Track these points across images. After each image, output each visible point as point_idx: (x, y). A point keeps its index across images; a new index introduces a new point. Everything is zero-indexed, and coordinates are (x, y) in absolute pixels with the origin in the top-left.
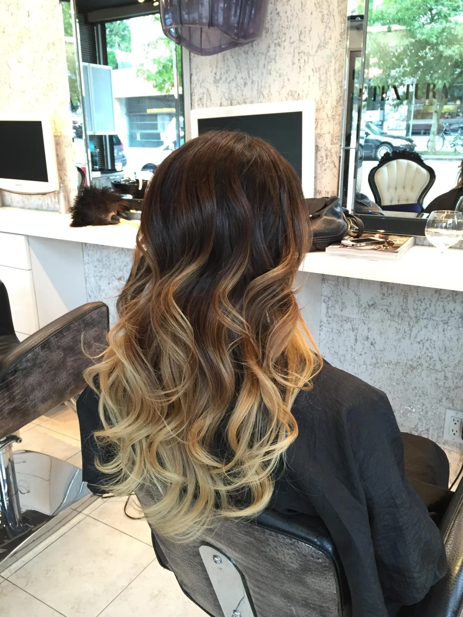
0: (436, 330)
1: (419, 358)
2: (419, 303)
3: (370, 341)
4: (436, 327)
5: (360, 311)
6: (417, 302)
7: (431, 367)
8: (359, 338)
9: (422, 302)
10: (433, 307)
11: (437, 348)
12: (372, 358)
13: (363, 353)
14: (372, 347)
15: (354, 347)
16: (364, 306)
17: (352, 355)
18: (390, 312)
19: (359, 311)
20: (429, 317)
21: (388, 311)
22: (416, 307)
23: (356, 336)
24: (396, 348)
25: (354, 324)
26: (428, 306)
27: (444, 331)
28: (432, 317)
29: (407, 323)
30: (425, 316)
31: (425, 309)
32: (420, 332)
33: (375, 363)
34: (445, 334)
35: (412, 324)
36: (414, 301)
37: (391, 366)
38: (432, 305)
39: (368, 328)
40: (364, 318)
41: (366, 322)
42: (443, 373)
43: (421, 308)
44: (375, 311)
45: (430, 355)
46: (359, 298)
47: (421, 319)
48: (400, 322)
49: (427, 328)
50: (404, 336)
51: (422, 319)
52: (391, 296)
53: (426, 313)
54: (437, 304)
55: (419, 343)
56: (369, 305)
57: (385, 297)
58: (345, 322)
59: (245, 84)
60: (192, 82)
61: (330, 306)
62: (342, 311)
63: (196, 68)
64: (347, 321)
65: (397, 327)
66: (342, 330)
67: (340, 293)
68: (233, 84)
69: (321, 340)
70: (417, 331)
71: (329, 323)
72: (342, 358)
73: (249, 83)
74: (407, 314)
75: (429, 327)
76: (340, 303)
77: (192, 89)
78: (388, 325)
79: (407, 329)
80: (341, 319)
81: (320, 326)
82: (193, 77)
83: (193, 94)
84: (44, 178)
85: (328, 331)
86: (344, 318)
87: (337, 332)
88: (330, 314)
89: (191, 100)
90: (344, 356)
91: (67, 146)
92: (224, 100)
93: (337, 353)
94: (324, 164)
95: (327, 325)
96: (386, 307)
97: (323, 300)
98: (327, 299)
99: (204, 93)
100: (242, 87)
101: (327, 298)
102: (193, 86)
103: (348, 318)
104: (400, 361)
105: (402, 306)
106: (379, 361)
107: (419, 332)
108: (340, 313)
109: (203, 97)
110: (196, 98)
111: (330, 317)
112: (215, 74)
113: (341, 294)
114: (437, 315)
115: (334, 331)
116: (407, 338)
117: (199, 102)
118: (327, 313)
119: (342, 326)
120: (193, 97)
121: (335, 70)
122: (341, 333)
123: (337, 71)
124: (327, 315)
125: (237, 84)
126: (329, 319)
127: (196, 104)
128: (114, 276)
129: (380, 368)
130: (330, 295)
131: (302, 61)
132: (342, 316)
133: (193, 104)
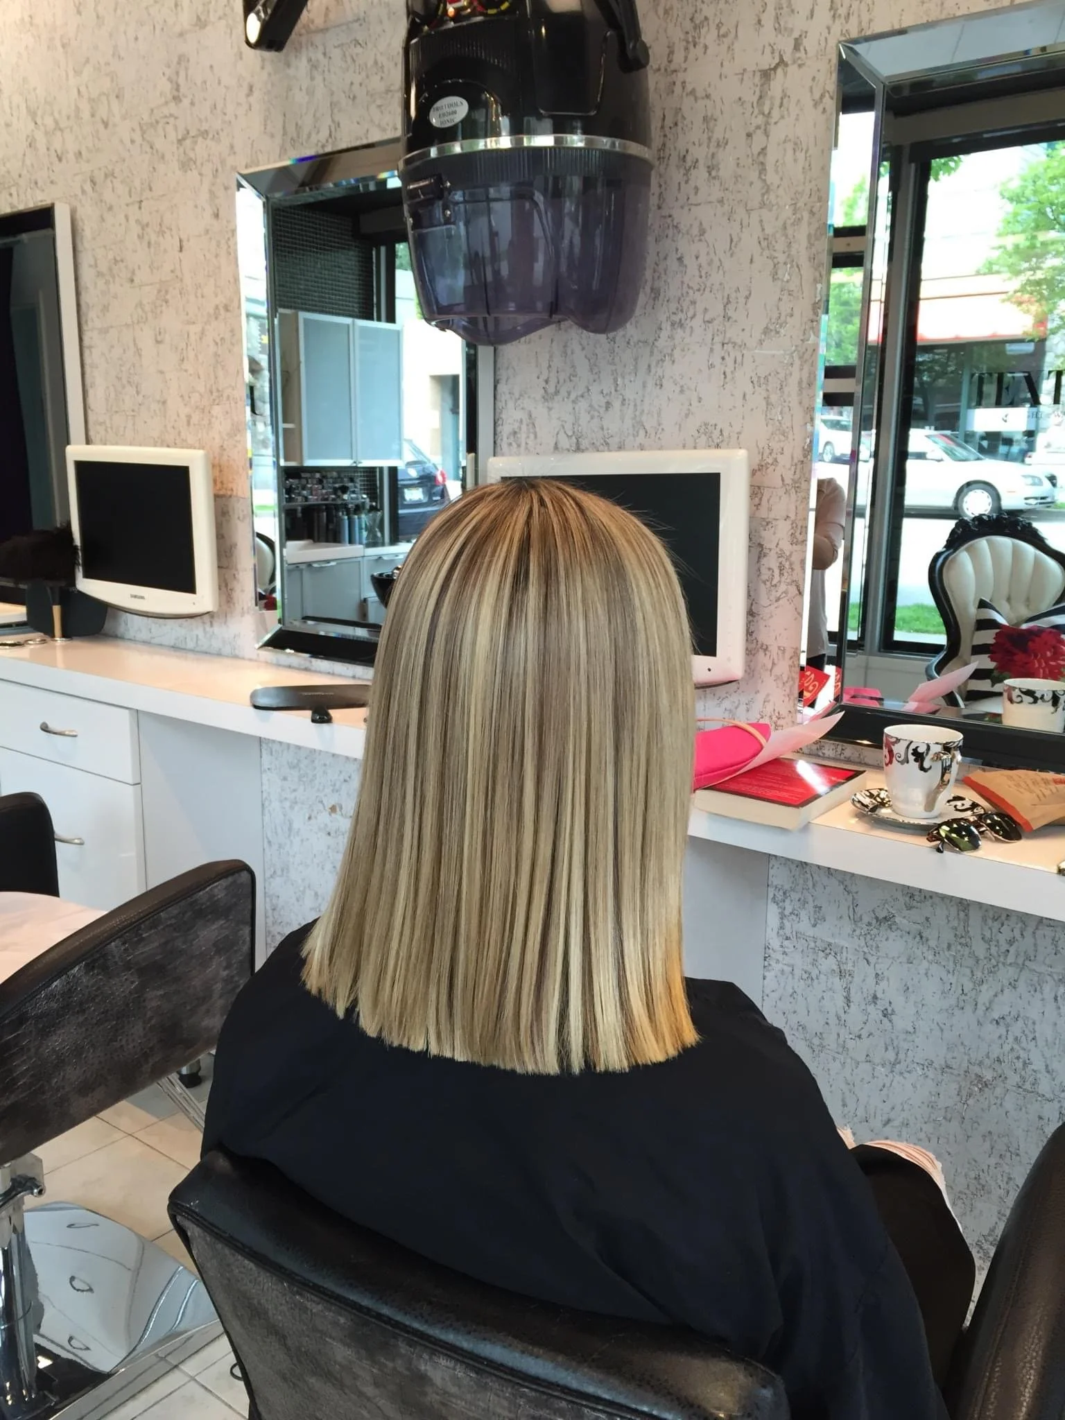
0: (1038, 995)
1: (999, 1060)
2: (996, 925)
3: (881, 1005)
4: (1038, 988)
5: (858, 932)
6: (990, 922)
7: (1028, 1086)
8: (856, 997)
9: (1003, 925)
10: (1029, 939)
11: (1041, 1042)
12: (886, 1049)
13: (864, 1033)
14: (885, 1020)
15: (843, 1017)
16: (866, 919)
17: (838, 1035)
18: (927, 940)
19: (854, 931)
20: (1020, 961)
21: (921, 937)
22: (988, 935)
23: (847, 989)
24: (942, 1030)
25: (844, 961)
26: (1017, 933)
27: (1056, 999)
28: (1027, 963)
29: (968, 971)
30: (1010, 959)
31: (1011, 942)
32: (1000, 995)
33: (892, 1060)
34: (1059, 1008)
35: (978, 974)
36: (984, 920)
37: (931, 1074)
38: (1028, 933)
39: (877, 975)
40: (866, 950)
41: (872, 960)
42: (1056, 1105)
43: (1002, 938)
44: (892, 935)
45: (1023, 1055)
46: (853, 899)
47: (1000, 965)
48: (951, 966)
49: (1015, 988)
50: (962, 1004)
51: (1004, 964)
52: (929, 903)
53: (1012, 950)
54: (1039, 933)
55: (997, 1023)
56: (877, 918)
57: (915, 903)
58: (821, 954)
59: (608, 405)
60: (498, 397)
61: (787, 913)
62: (814, 926)
63: (508, 368)
64: (828, 951)
65: (945, 978)
66: (815, 973)
67: (810, 884)
68: (583, 405)
69: (767, 991)
70: (992, 993)
71: (785, 953)
72: (816, 1041)
73: (617, 404)
74: (967, 950)
75: (1022, 985)
76: (810, 906)
77: (498, 410)
78: (922, 972)
79: (968, 986)
80: (812, 945)
81: (765, 959)
82: (499, 387)
83: (500, 422)
84: (188, 585)
85: (783, 972)
86: (823, 946)
87: (805, 976)
88: (788, 931)
89: (495, 434)
90: (820, 1035)
91: (241, 517)
92: (562, 437)
93: (804, 1028)
94: (775, 585)
95: (780, 957)
96: (919, 927)
97: (771, 896)
98: (780, 896)
99: (521, 421)
100: (602, 410)
101: (781, 893)
102: (499, 405)
103: (830, 944)
104: (954, 1064)
105: (956, 929)
106: (902, 1056)
107: (996, 996)
108: (811, 932)
109: (520, 428)
110: (505, 430)
111: (787, 938)
112: (547, 382)
113: (814, 885)
114: (1040, 958)
115: (798, 972)
116: (969, 1009)
117: (512, 437)
118: (782, 928)
119: (814, 963)
120: (499, 429)
121: (800, 382)
122: (812, 979)
123: (804, 385)
124: (781, 932)
125: (591, 406)
126: (786, 943)
127: (504, 444)
128: (321, 802)
129: (906, 1075)
130: (787, 887)
131: (730, 361)
132: (815, 939)
133: (498, 442)
